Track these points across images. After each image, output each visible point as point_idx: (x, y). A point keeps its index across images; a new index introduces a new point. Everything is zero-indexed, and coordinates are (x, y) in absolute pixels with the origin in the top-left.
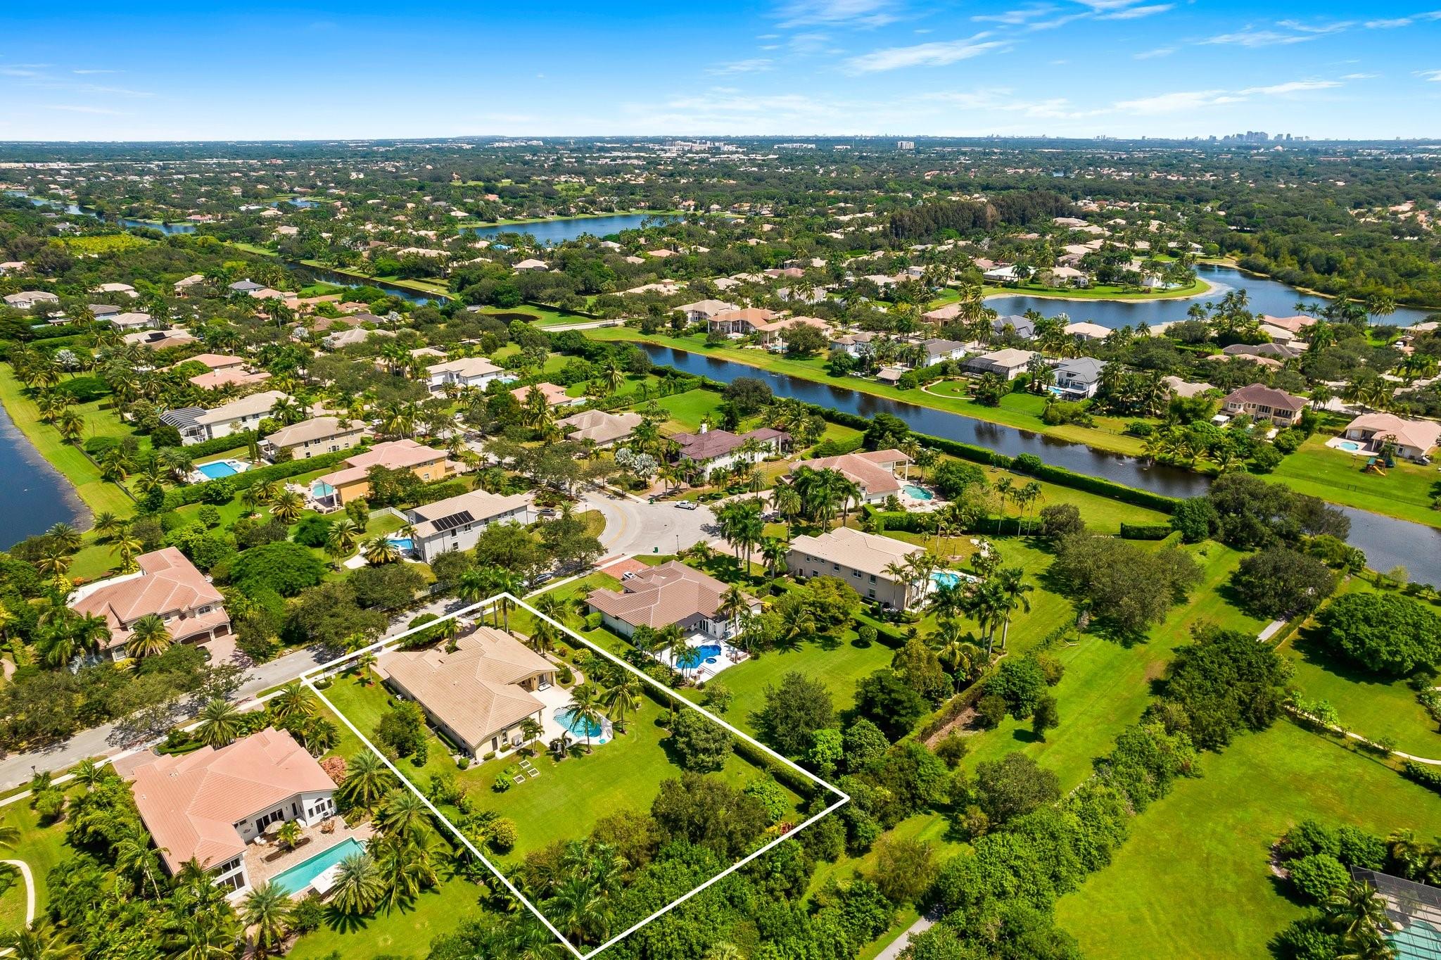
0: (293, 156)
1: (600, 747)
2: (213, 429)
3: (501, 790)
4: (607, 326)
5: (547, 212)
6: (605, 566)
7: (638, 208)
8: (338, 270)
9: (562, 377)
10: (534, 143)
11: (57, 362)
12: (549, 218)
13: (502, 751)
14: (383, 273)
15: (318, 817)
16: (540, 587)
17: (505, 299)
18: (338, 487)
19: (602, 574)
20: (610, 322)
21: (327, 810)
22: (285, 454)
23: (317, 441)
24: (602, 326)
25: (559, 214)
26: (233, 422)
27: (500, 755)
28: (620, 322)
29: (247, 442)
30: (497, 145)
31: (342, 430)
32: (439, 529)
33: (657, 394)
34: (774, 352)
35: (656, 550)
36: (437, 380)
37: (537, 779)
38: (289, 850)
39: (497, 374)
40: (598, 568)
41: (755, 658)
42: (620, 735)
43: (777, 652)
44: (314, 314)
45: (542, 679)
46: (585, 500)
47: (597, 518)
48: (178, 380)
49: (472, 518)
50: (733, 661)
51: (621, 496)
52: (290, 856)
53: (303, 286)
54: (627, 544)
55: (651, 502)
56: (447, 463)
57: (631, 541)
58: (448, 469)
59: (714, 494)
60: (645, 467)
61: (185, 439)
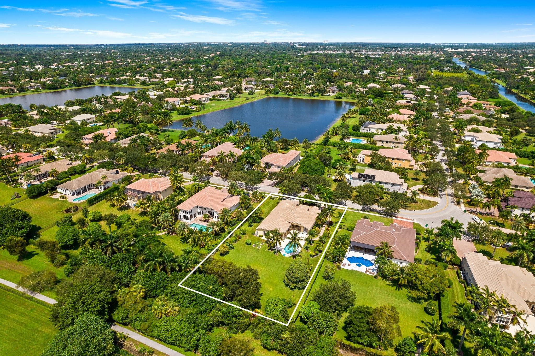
2: (371, 130)
3: (248, 245)
6: (398, 219)
11: (367, 102)
15: (216, 220)
18: (365, 155)
19: (392, 220)
21: (219, 219)
23: (387, 142)
26: (377, 129)
27: (263, 238)
32: (359, 176)
35: (427, 225)
36: (467, 139)
37: (257, 249)
38: (205, 221)
39: (496, 143)
40: (395, 218)
41: (376, 277)
42: (292, 258)
43: (388, 283)
44: (472, 107)
45: (306, 230)
46: (441, 197)
47: (430, 205)
48: (386, 114)
49: (374, 179)
50: (366, 271)
51: (458, 203)
52: (203, 222)
53: (490, 98)
54: (423, 218)
55: (465, 211)
56: (411, 163)
57: (425, 218)
58: (410, 166)
59: (501, 224)
60: (476, 195)
61: (364, 130)
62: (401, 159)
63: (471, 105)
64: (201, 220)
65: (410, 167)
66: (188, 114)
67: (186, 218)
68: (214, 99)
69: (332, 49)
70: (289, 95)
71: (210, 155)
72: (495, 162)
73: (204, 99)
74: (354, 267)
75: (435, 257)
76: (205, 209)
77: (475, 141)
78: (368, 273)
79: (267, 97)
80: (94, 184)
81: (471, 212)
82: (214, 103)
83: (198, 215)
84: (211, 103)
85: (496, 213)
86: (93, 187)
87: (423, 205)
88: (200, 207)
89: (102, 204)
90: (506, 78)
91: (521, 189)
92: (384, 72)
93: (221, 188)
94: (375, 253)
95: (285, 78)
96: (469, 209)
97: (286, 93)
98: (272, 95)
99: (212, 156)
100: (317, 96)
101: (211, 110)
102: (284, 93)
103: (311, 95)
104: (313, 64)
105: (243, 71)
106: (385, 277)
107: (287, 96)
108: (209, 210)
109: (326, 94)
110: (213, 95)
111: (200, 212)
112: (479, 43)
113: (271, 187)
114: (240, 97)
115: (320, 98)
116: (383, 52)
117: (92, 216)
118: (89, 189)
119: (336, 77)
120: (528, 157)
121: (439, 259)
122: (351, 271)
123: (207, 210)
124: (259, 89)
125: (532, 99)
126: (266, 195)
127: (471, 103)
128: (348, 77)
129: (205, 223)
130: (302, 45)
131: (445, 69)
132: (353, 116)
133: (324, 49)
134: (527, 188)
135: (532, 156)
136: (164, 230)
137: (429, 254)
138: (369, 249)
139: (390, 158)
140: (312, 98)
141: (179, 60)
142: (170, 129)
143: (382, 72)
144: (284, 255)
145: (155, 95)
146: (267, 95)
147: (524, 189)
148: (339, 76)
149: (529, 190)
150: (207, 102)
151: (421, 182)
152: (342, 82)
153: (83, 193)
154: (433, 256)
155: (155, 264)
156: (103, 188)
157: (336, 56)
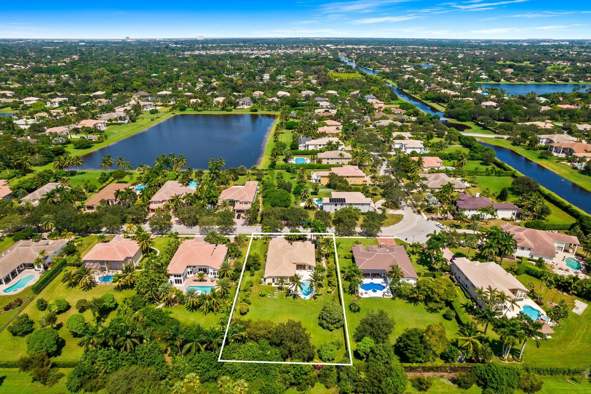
0: (444, 46)
1: (302, 300)
2: (309, 147)
3: (263, 296)
4: (498, 138)
5: (528, 80)
6: (380, 238)
7: (585, 81)
8: (413, 95)
9: (449, 156)
10: (564, 43)
11: (290, 115)
12: (529, 82)
13: (276, 284)
14: (427, 99)
15: (213, 276)
16: (349, 236)
17: (462, 117)
18: (322, 177)
19: (376, 240)
20: (500, 136)
21: (216, 275)
22: (320, 161)
23: (332, 159)
24: (495, 138)
25: (536, 81)
26: (316, 146)
27: (273, 285)
28: (506, 137)
29: (314, 153)
30: (542, 44)
31: (340, 157)
32: (330, 202)
33: (484, 174)
34: (575, 168)
35: (406, 239)
36: (397, 146)
37: (274, 299)
38: (200, 281)
39: (421, 148)
40: (377, 238)
41: (393, 299)
42: (313, 299)
43: (406, 301)
44: (383, 111)
45: (310, 267)
46: (403, 209)
47: (399, 218)
48: (315, 127)
49: (345, 202)
50: (383, 295)
51: (419, 213)
52: (199, 283)
53: (392, 100)
54: (399, 232)
55: (428, 220)
56: (364, 179)
57: (401, 232)
58: (364, 181)
59: (459, 226)
60: (433, 203)
61: (301, 148)
62: (355, 177)
63: (382, 109)
64: (195, 281)
65: (364, 183)
66: (90, 147)
67: (178, 282)
68: (110, 123)
69: (213, 48)
70: (199, 111)
71: (161, 200)
72: (429, 167)
73: (99, 125)
74: (371, 294)
75: (427, 268)
76: (195, 267)
77: (404, 148)
78: (385, 297)
79: (173, 115)
80: (24, 264)
81: (433, 219)
82: (115, 130)
83: (188, 276)
84: (110, 129)
85: (451, 217)
86: (23, 268)
87: (393, 220)
88: (190, 267)
89: (54, 287)
90: (394, 78)
91: (457, 190)
92: (284, 76)
93: (193, 238)
94: (381, 276)
95: (182, 88)
96: (430, 216)
97: (195, 109)
98: (178, 113)
99: (163, 201)
100: (231, 110)
101: (115, 139)
102: (191, 109)
103: (223, 109)
104: (204, 70)
105: (129, 83)
106: (400, 296)
107: (197, 113)
108: (200, 268)
109: (239, 107)
110: (108, 118)
111: (191, 272)
112: (353, 38)
113: (245, 226)
114: (143, 118)
115: (234, 112)
116: (269, 51)
117: (57, 307)
118: (20, 271)
119: (241, 85)
120: (448, 159)
121: (431, 269)
122: (371, 298)
123: (197, 268)
124: (159, 106)
125: (423, 99)
126: (248, 236)
127: (382, 107)
128: (253, 85)
129: (201, 282)
130: (176, 43)
131: (339, 69)
132: (281, 131)
133: (204, 48)
134: (461, 189)
135: (450, 157)
136: (159, 302)
137: (421, 266)
138: (374, 274)
139: (345, 177)
140: (225, 113)
141: (23, 68)
142: (79, 171)
143: (282, 76)
144: (305, 298)
145: (27, 125)
146: (173, 112)
147: (459, 190)
148: (244, 84)
149: (463, 191)
150: (104, 128)
151: (379, 196)
152: (249, 92)
153: (13, 278)
154: (426, 267)
155: (196, 345)
156: (42, 266)
157: (223, 58)
